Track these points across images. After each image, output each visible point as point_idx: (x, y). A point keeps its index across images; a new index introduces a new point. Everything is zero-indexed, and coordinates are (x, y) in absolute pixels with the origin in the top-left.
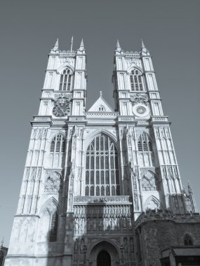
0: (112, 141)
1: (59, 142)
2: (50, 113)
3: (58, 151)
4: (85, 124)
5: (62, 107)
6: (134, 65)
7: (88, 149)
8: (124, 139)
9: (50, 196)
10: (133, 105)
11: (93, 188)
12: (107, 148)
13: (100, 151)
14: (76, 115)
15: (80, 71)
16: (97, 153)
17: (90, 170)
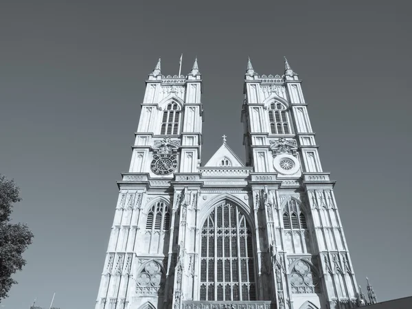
0: (243, 212)
1: (159, 214)
2: (147, 169)
3: (158, 227)
4: (201, 185)
5: (165, 160)
6: (274, 95)
7: (205, 225)
8: (262, 210)
9: (145, 300)
10: (274, 156)
11: (212, 287)
12: (234, 224)
13: (223, 228)
14: (186, 171)
15: (192, 106)
16: (220, 232)
17: (208, 258)
